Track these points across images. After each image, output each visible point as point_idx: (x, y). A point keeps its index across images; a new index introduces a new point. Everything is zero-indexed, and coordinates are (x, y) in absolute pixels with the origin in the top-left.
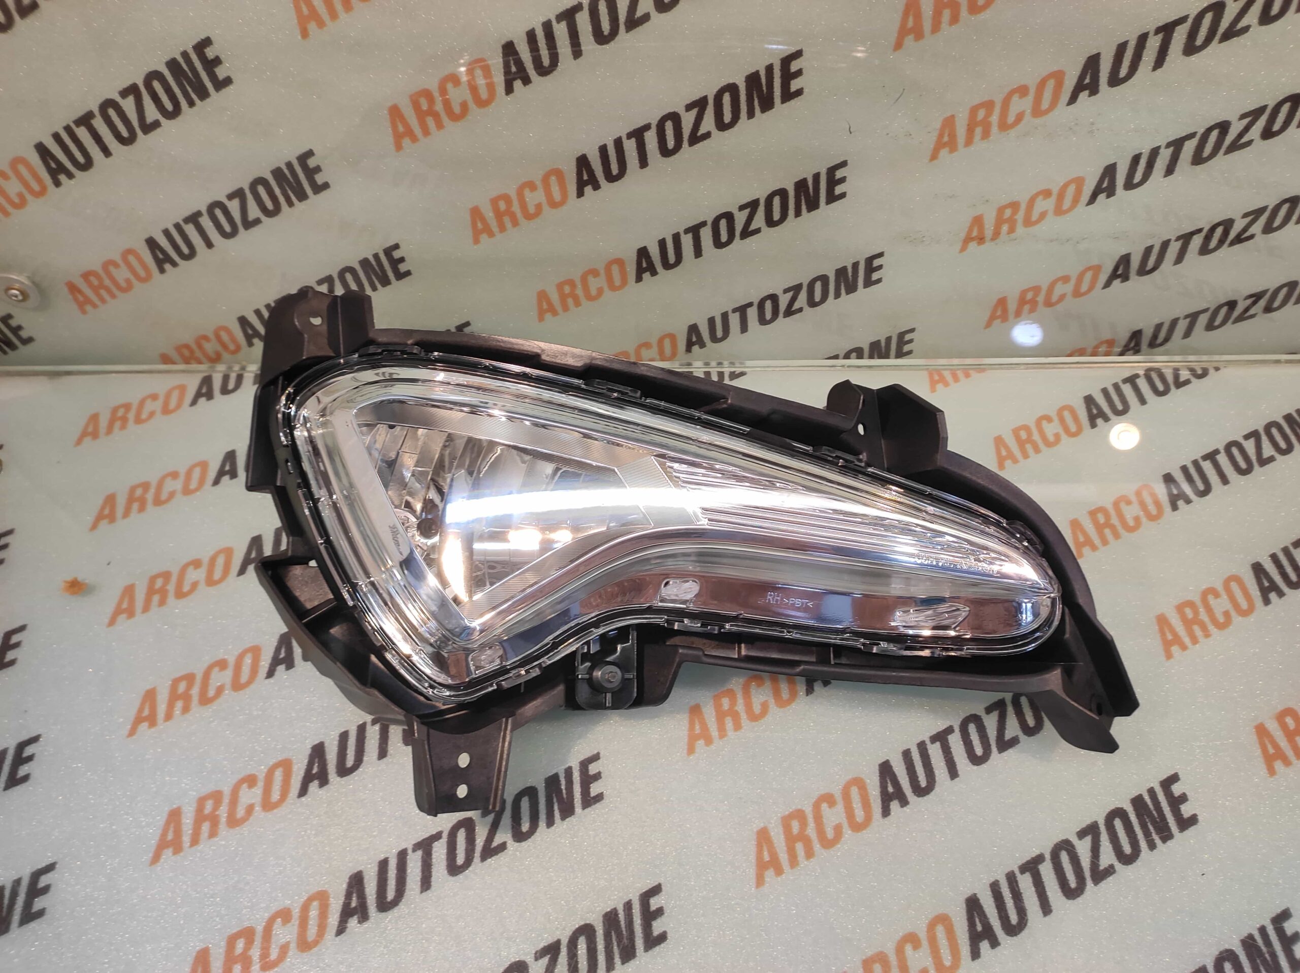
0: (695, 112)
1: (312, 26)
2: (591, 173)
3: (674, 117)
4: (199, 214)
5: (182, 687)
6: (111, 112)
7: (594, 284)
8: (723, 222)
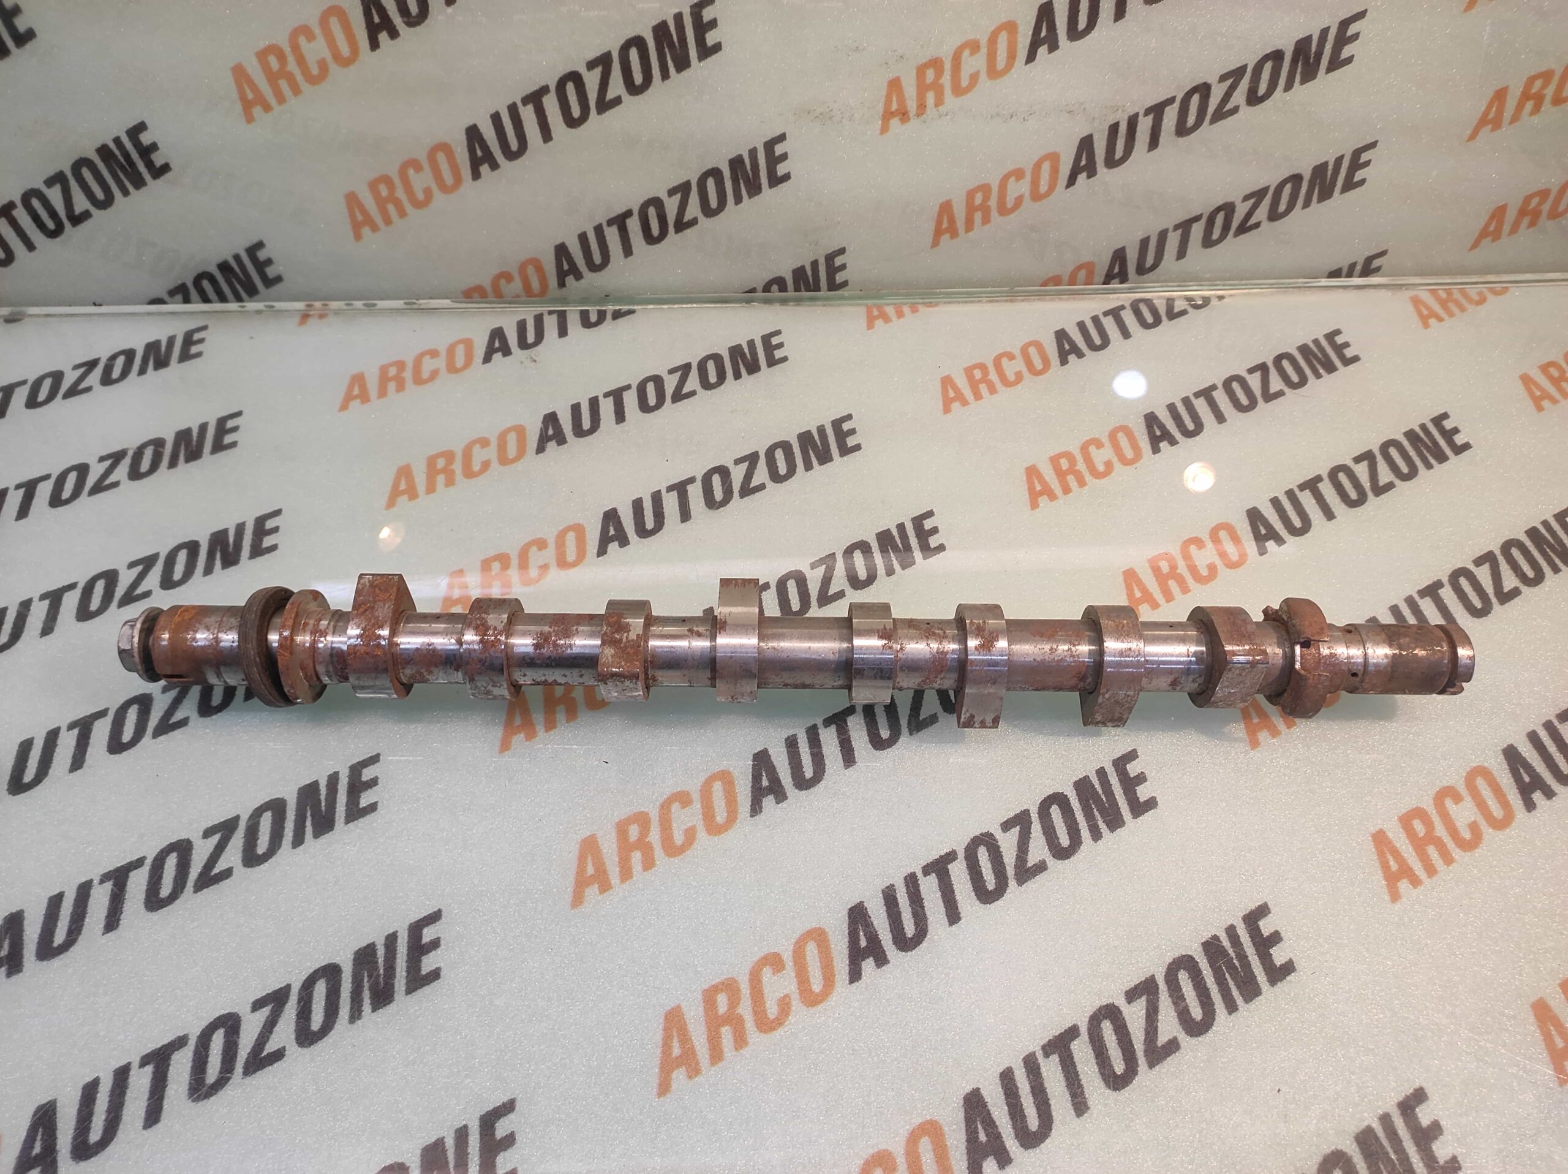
7: (420, 181)
8: (570, 88)
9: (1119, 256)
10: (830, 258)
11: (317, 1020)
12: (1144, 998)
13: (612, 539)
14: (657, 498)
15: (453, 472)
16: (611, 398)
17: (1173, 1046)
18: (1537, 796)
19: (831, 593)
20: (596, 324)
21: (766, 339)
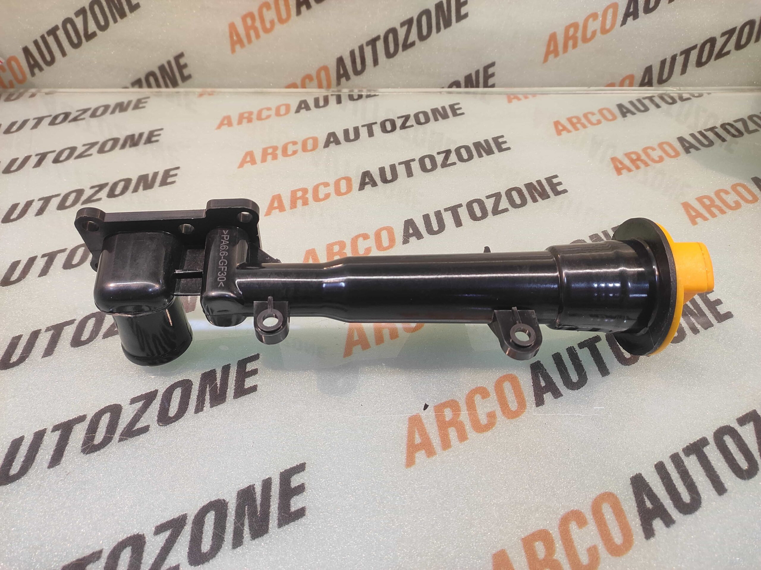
7: (268, 17)
9: (649, 70)
10: (486, 68)
11: (173, 410)
13: (367, 183)
14: (393, 168)
15: (277, 155)
16: (366, 127)
20: (357, 99)
21: (452, 107)
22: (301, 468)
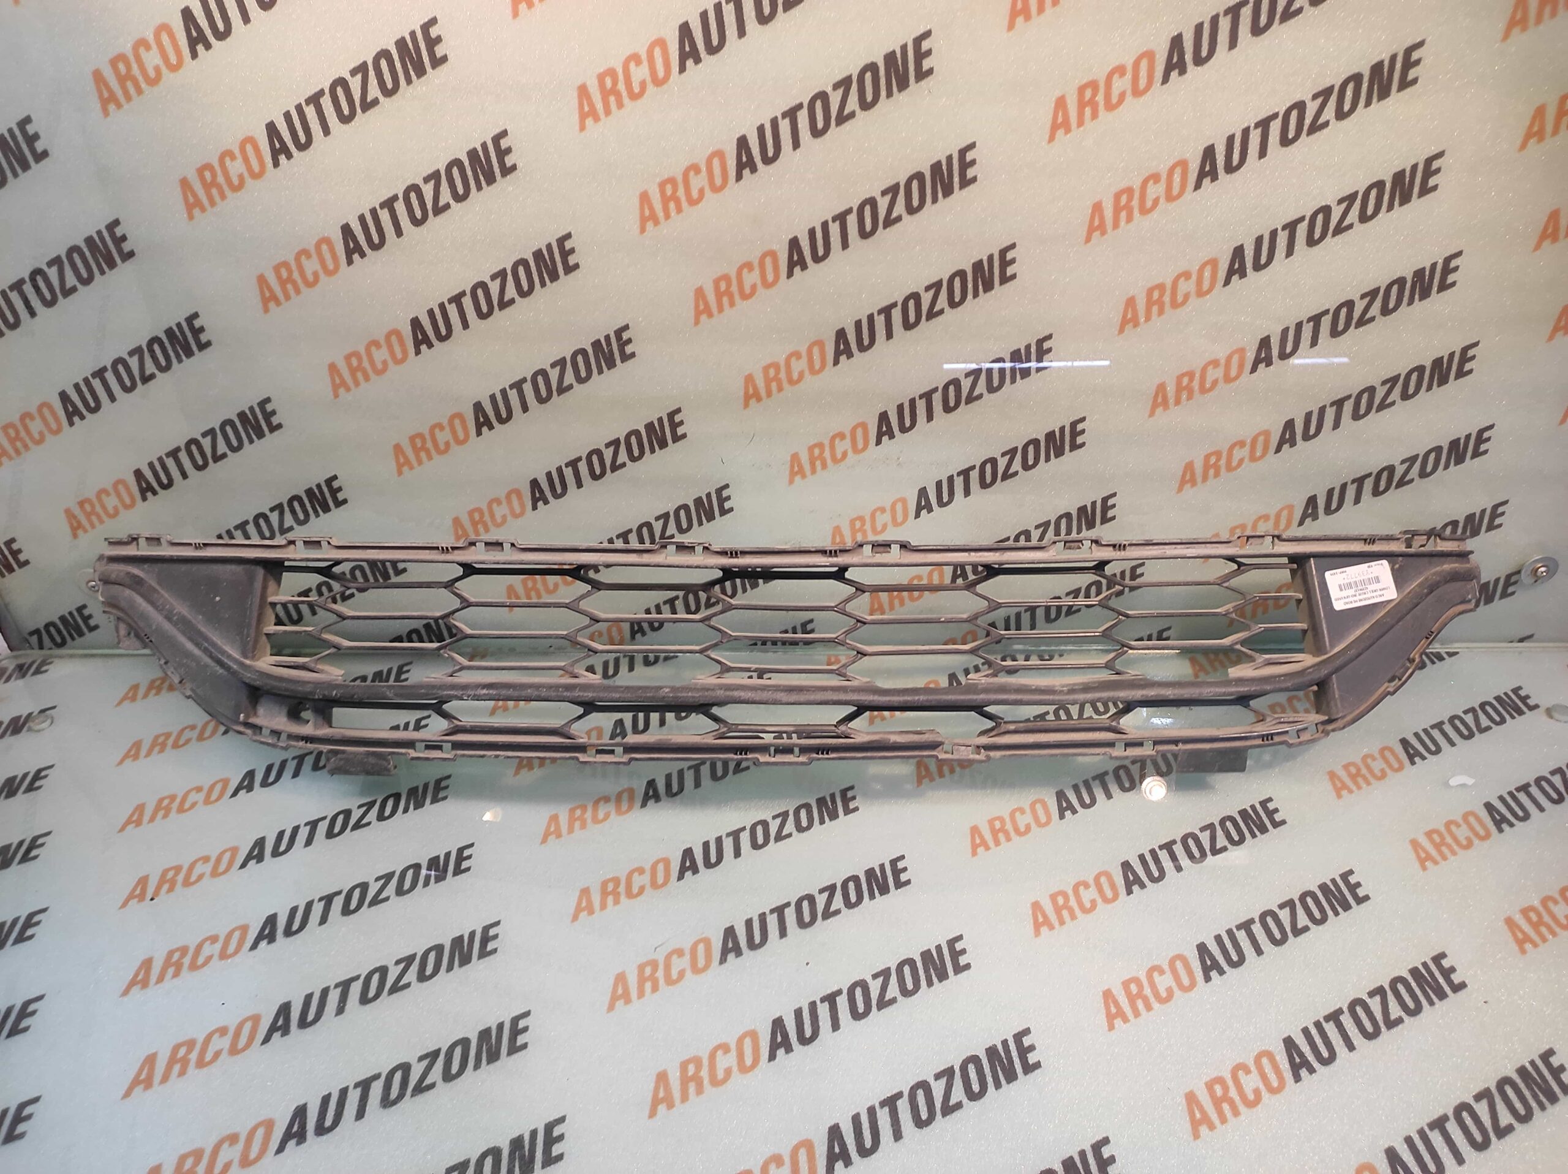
0: (612, 449)
1: (342, 391)
2: (541, 491)
3: (598, 452)
4: (246, 522)
5: (171, 874)
6: (194, 448)
8: (645, 530)
10: (804, 625)
11: (455, 1068)
12: (945, 1078)
13: (650, 798)
17: (959, 1106)
18: (1214, 974)
19: (784, 833)
20: (653, 663)
22: (562, 1120)
